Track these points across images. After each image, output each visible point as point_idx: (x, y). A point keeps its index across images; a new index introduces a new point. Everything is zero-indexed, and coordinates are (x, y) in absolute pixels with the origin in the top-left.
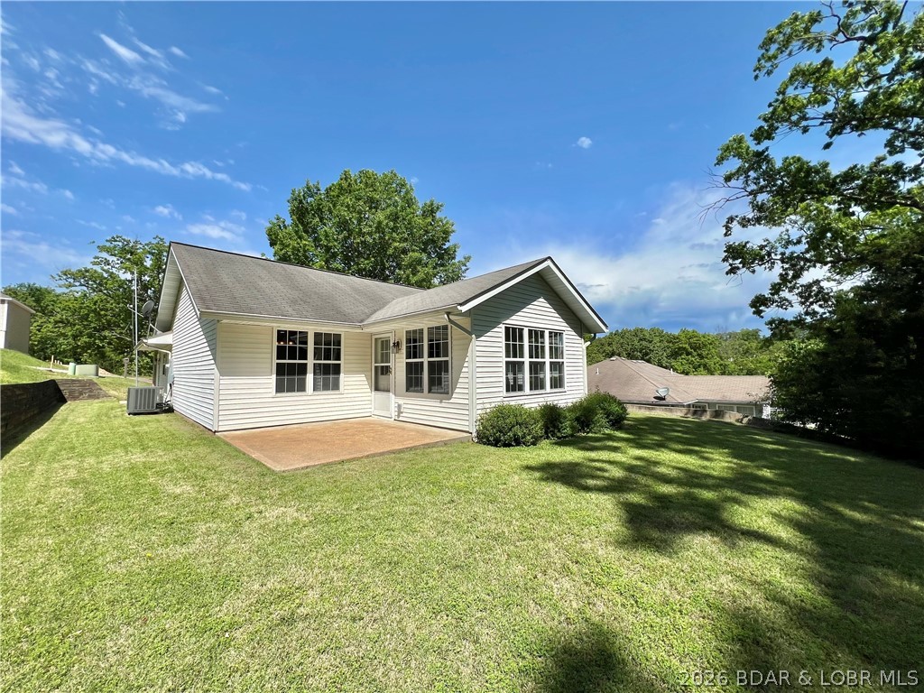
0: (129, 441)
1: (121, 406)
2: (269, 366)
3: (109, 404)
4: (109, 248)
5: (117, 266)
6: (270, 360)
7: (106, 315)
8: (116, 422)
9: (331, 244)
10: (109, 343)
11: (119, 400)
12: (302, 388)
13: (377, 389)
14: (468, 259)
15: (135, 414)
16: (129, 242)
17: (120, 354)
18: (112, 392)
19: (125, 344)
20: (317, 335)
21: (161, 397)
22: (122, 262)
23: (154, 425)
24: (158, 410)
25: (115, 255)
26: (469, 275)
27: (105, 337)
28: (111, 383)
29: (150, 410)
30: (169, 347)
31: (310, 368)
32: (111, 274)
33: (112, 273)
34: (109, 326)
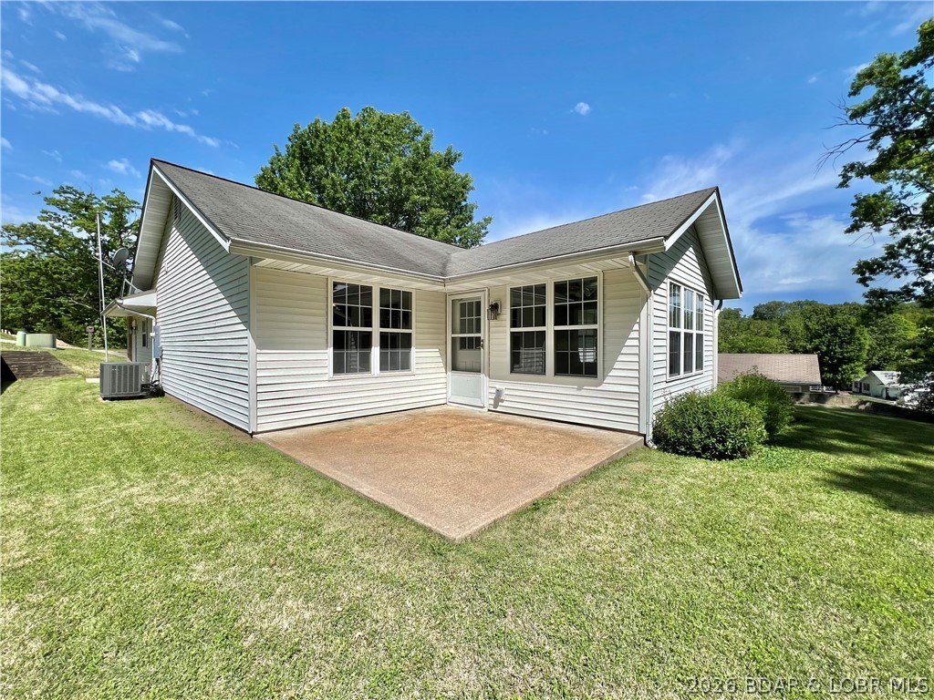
0: (118, 451)
1: (90, 387)
2: (324, 335)
3: (73, 384)
4: (59, 201)
5: (70, 222)
6: (324, 326)
7: (60, 279)
8: (89, 412)
9: (338, 195)
10: (66, 312)
11: (85, 377)
12: (365, 366)
13: (454, 368)
14: (488, 221)
15: (112, 399)
16: (82, 194)
17: (79, 323)
18: (75, 368)
19: (85, 312)
20: (384, 292)
21: (147, 376)
22: (75, 218)
23: (148, 419)
24: (144, 393)
25: (66, 210)
26: (487, 240)
27: (61, 305)
28: (73, 357)
29: (134, 393)
30: (153, 311)
31: (376, 339)
32: (64, 233)
33: (64, 230)
34: (65, 291)
